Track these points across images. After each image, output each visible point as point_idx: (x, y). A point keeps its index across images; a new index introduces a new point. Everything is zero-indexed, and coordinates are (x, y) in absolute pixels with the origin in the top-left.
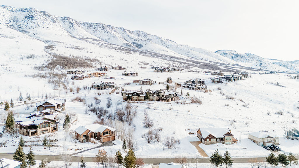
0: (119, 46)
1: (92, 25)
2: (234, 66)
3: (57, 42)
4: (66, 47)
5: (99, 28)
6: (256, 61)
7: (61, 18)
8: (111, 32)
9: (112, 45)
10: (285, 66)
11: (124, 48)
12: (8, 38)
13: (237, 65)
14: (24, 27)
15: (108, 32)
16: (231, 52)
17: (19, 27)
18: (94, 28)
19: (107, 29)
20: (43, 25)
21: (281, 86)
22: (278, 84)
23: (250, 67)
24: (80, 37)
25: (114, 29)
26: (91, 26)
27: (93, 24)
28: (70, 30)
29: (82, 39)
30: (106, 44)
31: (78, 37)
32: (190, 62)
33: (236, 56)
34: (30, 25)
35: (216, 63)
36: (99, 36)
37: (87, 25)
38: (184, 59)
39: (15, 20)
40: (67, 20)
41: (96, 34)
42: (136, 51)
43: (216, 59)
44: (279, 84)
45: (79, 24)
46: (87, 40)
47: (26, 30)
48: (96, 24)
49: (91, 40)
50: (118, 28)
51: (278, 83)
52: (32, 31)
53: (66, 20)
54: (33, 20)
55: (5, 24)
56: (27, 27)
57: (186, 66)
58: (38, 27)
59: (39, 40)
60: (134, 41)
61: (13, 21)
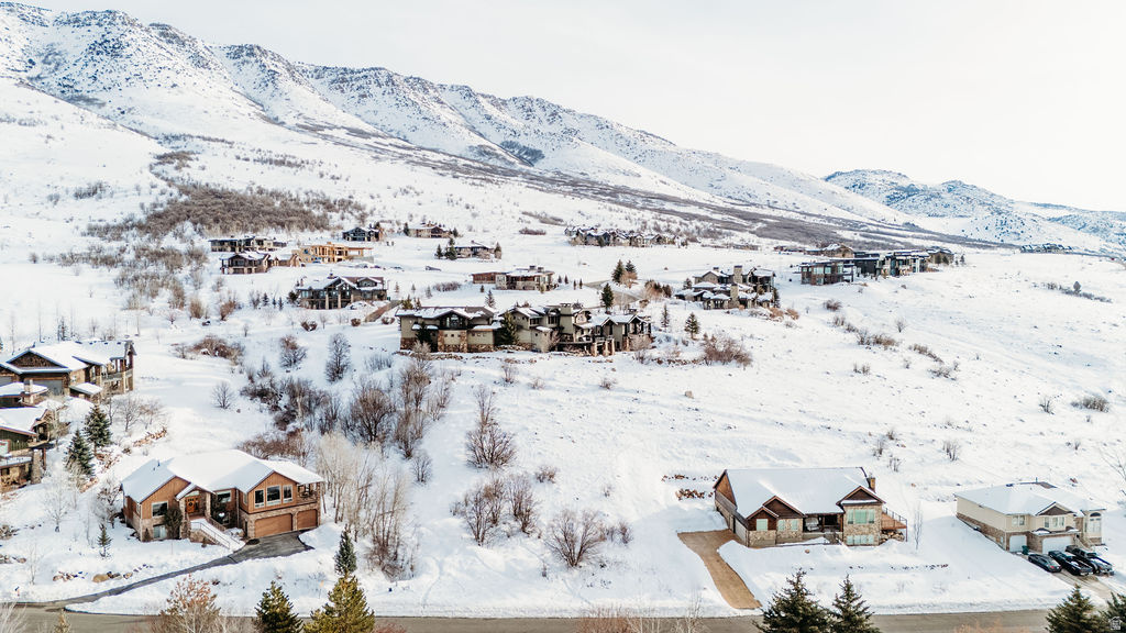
0: (451, 156)
1: (347, 77)
2: (899, 232)
3: (210, 139)
4: (238, 158)
5: (374, 89)
6: (983, 212)
7: (227, 51)
8: (420, 103)
9: (423, 152)
10: (1095, 230)
11: (471, 163)
12: (14, 126)
13: (911, 227)
14: (84, 86)
15: (409, 103)
16: (885, 177)
17: (66, 82)
18: (355, 87)
19: (407, 90)
20: (158, 75)
21: (1088, 296)
22: (1076, 290)
23: (962, 235)
24: (301, 122)
25: (431, 91)
26: (344, 80)
27: (352, 72)
28: (264, 96)
29: (306, 128)
30: (399, 147)
31: (291, 121)
32: (726, 216)
33: (905, 195)
34: (106, 75)
35: (829, 219)
36: (376, 119)
37: (328, 78)
38: (701, 206)
39: (51, 56)
40: (253, 59)
41: (361, 110)
42: (514, 173)
43: (827, 206)
44: (1083, 290)
45: (297, 75)
46: (327, 132)
47: (90, 96)
48: (362, 74)
49: (342, 134)
50: (449, 86)
51: (1077, 286)
52: (114, 100)
53: (247, 58)
54: (118, 59)
55: (10, 73)
56: (97, 83)
57: (709, 231)
58: (139, 84)
59: (137, 131)
60: (510, 139)
61: (44, 62)
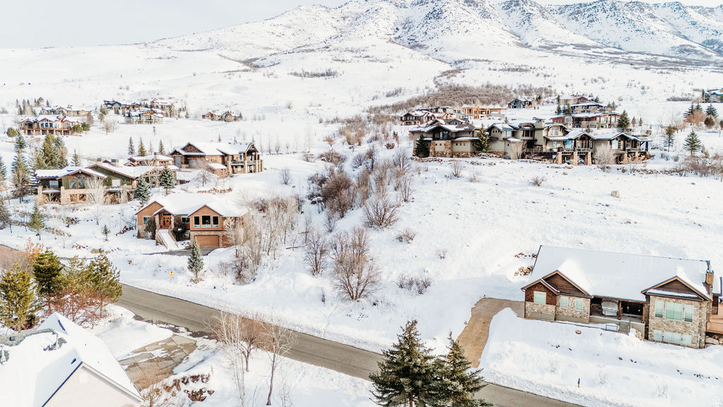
0: (652, 55)
1: (581, 9)
3: (479, 61)
5: (601, 15)
7: (503, 5)
8: (635, 19)
9: (629, 55)
11: (669, 59)
12: (378, 63)
14: (419, 39)
15: (627, 21)
17: (412, 38)
18: (586, 16)
19: (626, 12)
20: (459, 27)
24: (543, 44)
25: (646, 10)
26: (578, 12)
27: (586, 5)
28: (521, 31)
29: (545, 47)
30: (610, 53)
31: (535, 44)
34: (432, 30)
36: (599, 36)
37: (567, 12)
39: (407, 25)
40: (518, 8)
41: (589, 31)
42: (707, 63)
45: (546, 14)
46: (559, 48)
47: (422, 44)
48: (592, 6)
49: (570, 49)
50: (662, 4)
52: (433, 44)
53: (514, 8)
54: (440, 20)
55: (386, 36)
56: (427, 36)
58: (448, 33)
59: (440, 60)
61: (404, 28)
